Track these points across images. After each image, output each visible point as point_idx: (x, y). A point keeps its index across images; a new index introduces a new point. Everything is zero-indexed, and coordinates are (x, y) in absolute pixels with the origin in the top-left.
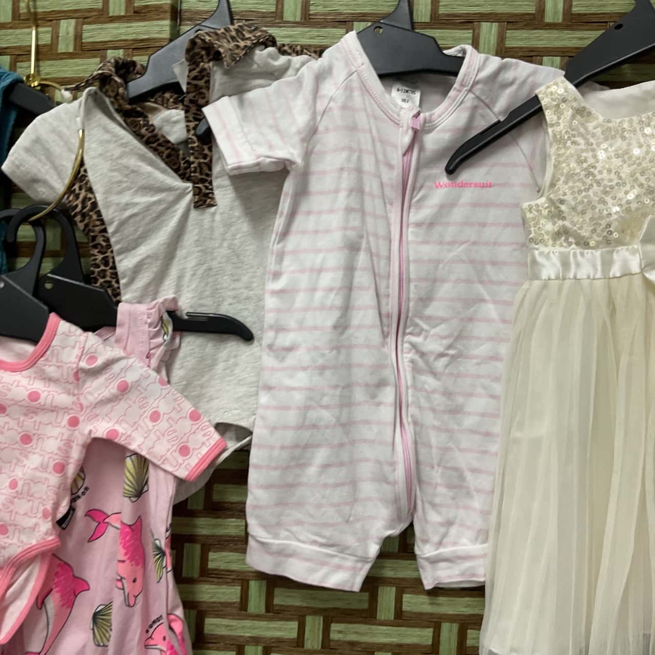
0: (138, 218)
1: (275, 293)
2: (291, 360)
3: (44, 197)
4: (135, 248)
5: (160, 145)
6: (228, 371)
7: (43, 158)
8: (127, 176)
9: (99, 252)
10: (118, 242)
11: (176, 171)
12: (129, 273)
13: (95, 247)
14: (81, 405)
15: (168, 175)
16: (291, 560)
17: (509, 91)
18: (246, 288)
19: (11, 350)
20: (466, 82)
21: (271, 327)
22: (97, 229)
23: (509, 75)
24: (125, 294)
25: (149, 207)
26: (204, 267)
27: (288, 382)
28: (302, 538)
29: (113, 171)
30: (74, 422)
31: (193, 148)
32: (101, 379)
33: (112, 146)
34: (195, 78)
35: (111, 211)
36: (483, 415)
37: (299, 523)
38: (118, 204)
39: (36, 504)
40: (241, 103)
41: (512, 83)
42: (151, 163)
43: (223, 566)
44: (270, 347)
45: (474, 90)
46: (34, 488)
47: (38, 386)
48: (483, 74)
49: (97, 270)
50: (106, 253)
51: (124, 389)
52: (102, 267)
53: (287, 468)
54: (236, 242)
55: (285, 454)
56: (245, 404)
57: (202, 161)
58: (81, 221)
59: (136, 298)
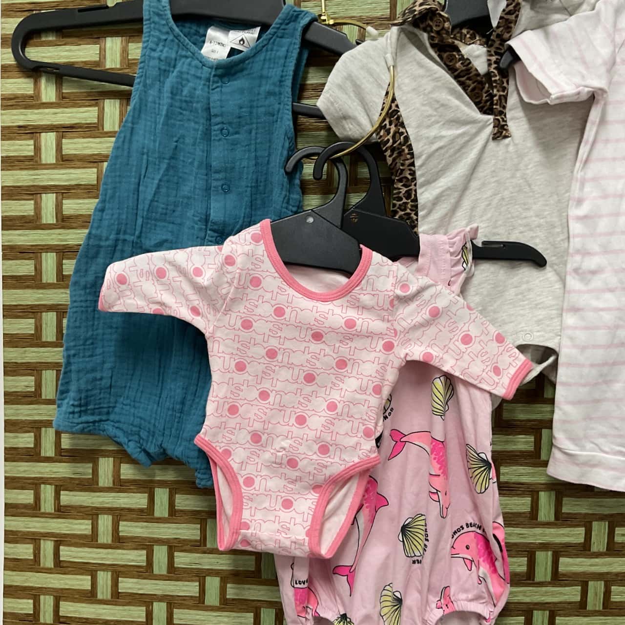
0: (442, 151)
1: (580, 219)
2: (597, 282)
3: (350, 133)
4: (435, 181)
5: (469, 79)
6: (520, 297)
7: (352, 95)
8: (436, 109)
9: (402, 186)
10: (422, 175)
11: (476, 104)
12: (429, 205)
13: (400, 181)
14: (395, 330)
15: (471, 108)
16: (596, 470)
18: (537, 216)
19: (321, 282)
21: (578, 252)
22: (407, 162)
24: (423, 224)
25: (452, 141)
26: (499, 197)
27: (595, 303)
28: (606, 449)
29: (424, 105)
30: (389, 347)
31: (495, 81)
32: (413, 306)
33: (424, 81)
34: (509, 13)
35: (421, 144)
37: (604, 436)
38: (428, 138)
39: (356, 424)
40: (547, 35)
42: (459, 97)
43: (514, 479)
44: (576, 271)
46: (354, 410)
47: (352, 314)
49: (399, 203)
50: (410, 186)
51: (436, 314)
52: (404, 200)
53: (596, 384)
54: (528, 172)
55: (594, 371)
56: (548, 326)
57: (502, 93)
58: (390, 156)
59: (432, 229)
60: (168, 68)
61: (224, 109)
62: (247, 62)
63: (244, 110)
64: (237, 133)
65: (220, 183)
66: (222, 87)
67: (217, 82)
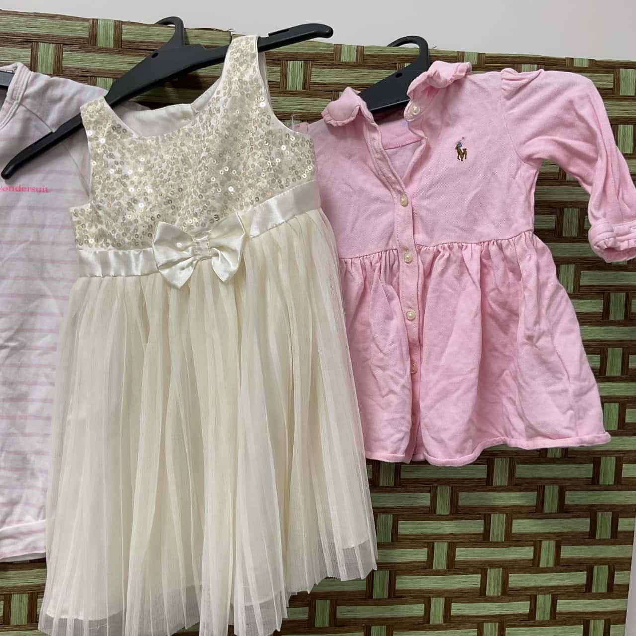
17: (58, 107)
20: (16, 97)
23: (56, 92)
36: (45, 401)
41: (60, 99)
45: (24, 103)
48: (31, 90)
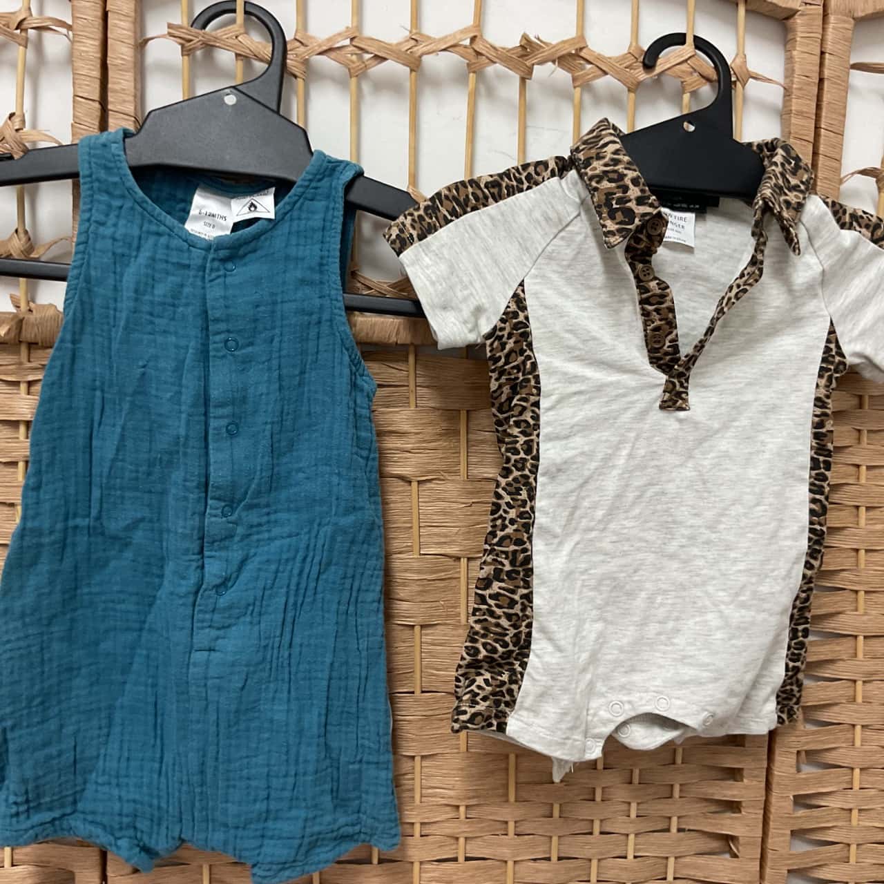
9: (521, 432)
13: (516, 425)
49: (514, 458)
50: (531, 435)
52: (522, 455)
60: (126, 251)
61: (231, 311)
62: (262, 238)
63: (262, 309)
64: (251, 344)
65: (224, 422)
66: (225, 276)
67: (218, 270)
